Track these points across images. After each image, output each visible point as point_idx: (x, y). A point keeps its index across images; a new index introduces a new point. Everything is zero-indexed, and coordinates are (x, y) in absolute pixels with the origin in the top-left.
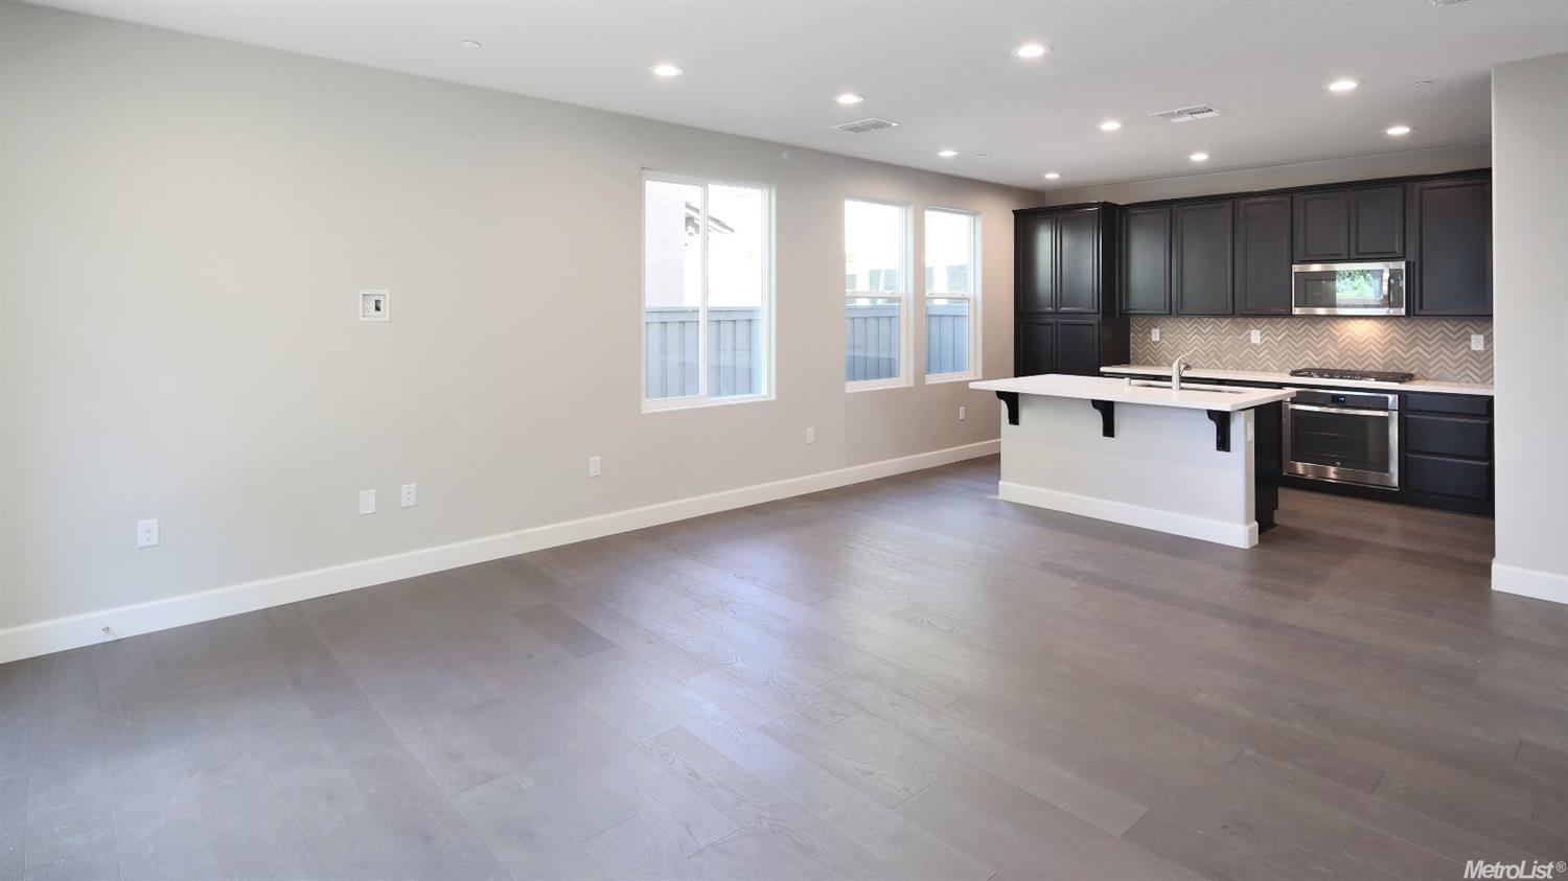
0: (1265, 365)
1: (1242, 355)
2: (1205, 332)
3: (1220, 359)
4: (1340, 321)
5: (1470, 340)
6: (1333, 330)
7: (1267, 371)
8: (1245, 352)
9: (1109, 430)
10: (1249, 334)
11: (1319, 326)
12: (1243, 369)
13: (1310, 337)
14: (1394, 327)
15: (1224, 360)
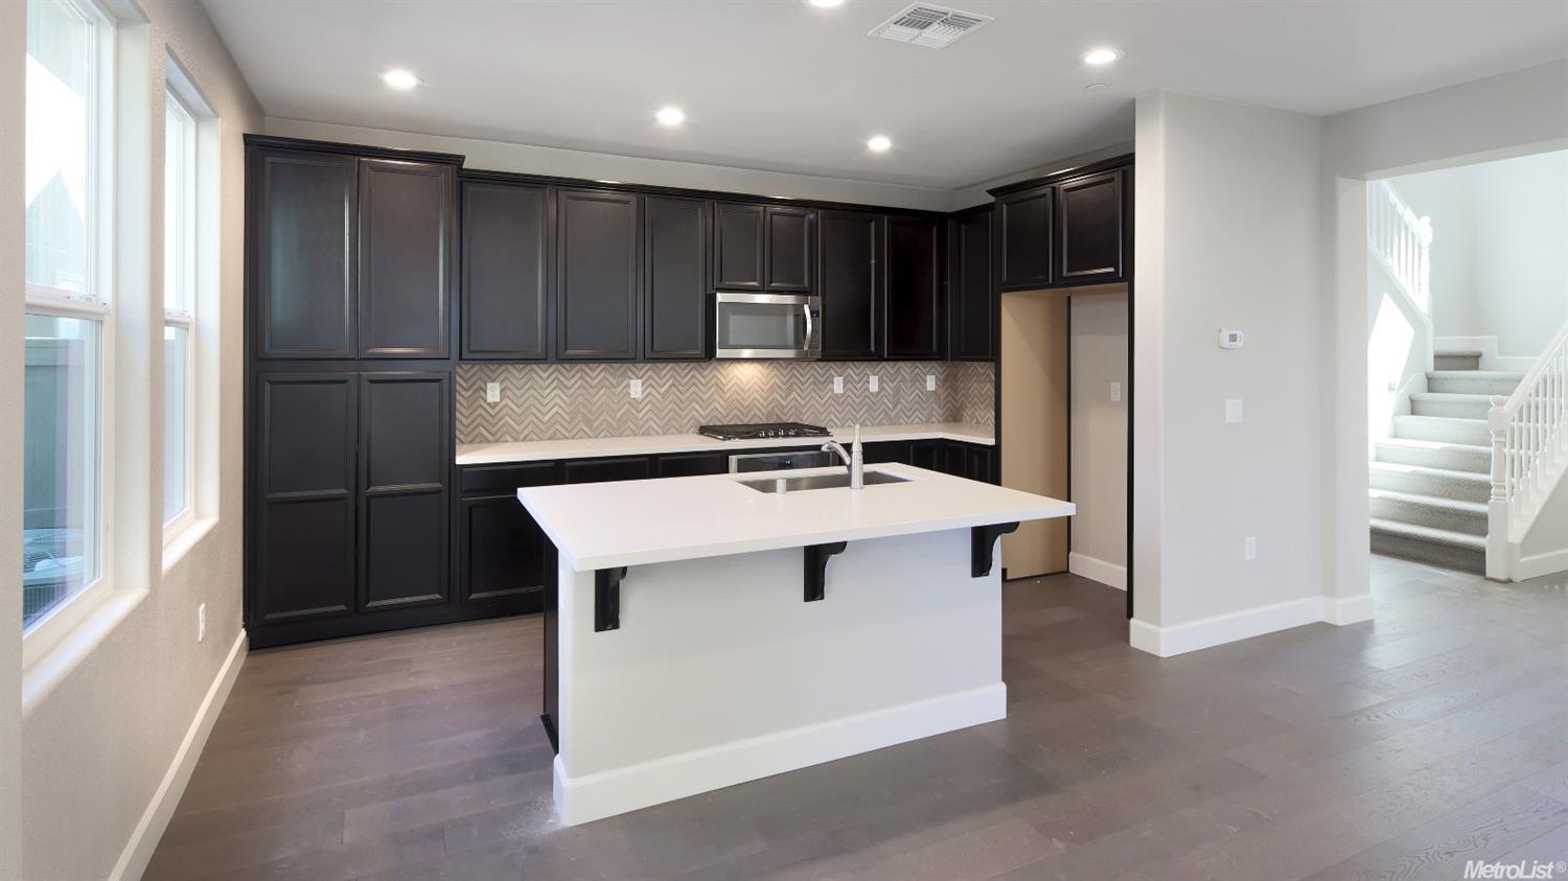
0: (647, 426)
1: (619, 415)
2: (568, 384)
3: (589, 422)
4: (726, 365)
5: (833, 383)
6: (720, 377)
7: (649, 434)
8: (623, 410)
9: (814, 589)
10: (628, 386)
11: (706, 373)
12: (620, 435)
13: (697, 386)
14: (775, 371)
15: (595, 425)
